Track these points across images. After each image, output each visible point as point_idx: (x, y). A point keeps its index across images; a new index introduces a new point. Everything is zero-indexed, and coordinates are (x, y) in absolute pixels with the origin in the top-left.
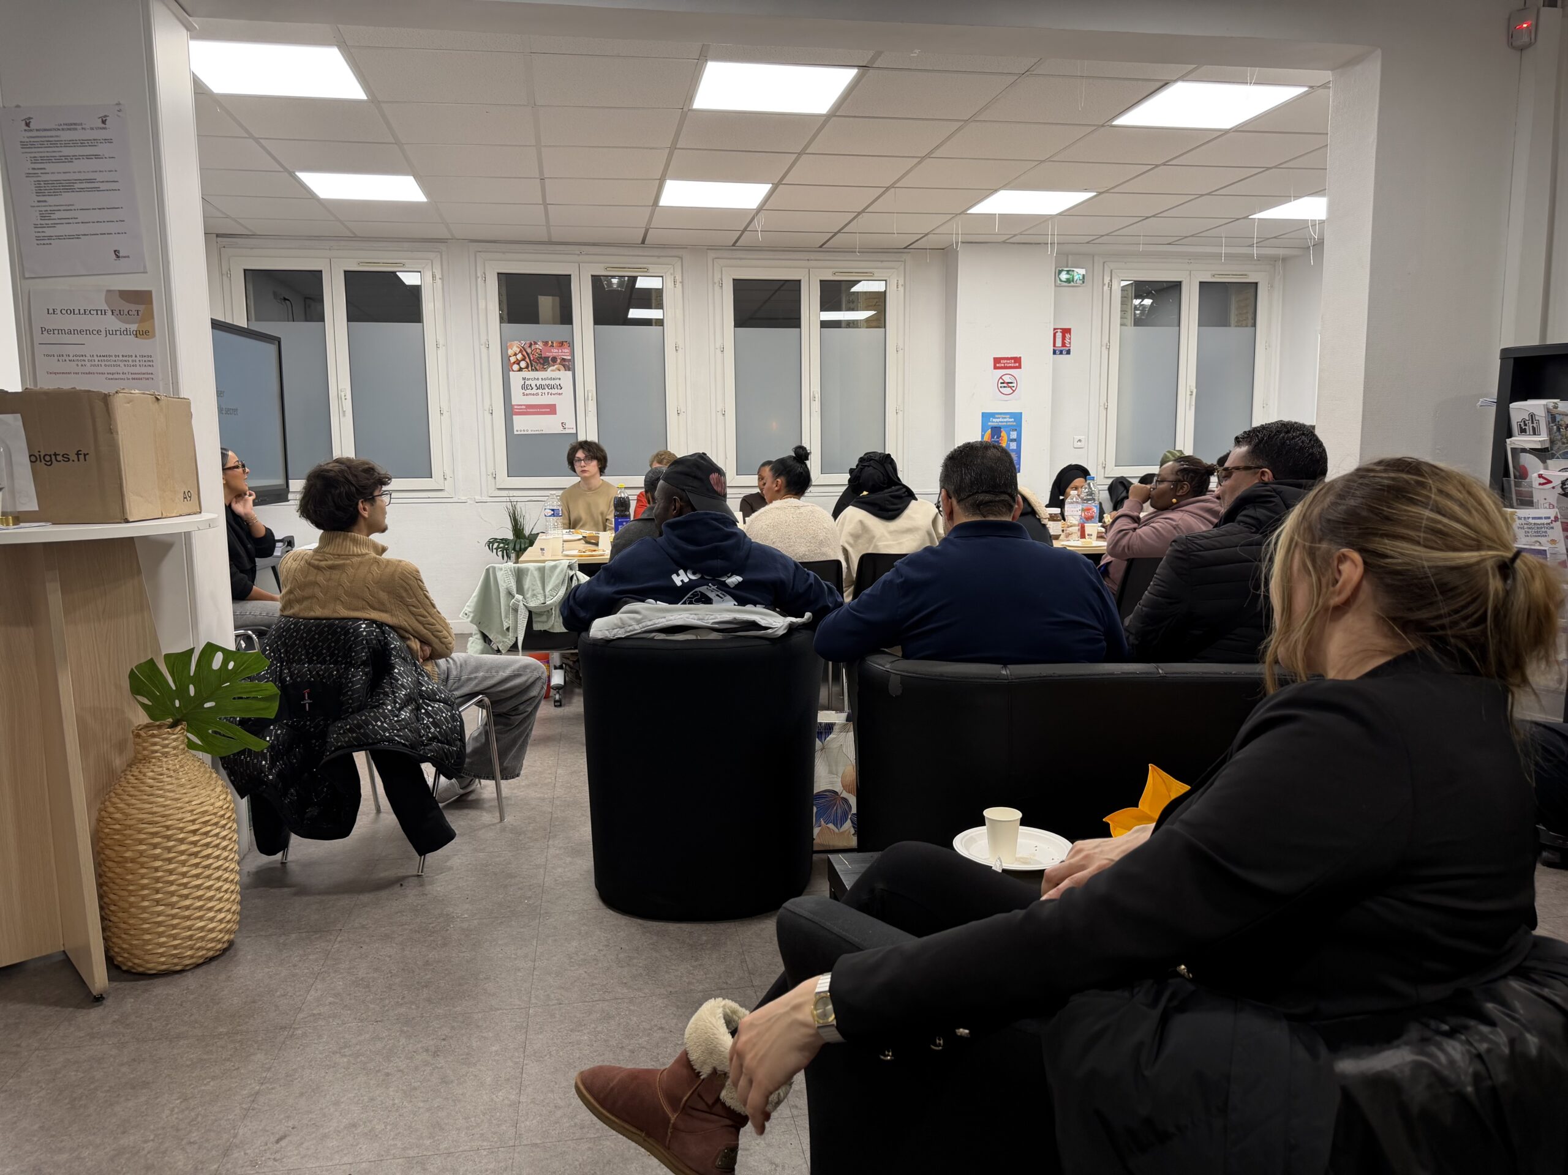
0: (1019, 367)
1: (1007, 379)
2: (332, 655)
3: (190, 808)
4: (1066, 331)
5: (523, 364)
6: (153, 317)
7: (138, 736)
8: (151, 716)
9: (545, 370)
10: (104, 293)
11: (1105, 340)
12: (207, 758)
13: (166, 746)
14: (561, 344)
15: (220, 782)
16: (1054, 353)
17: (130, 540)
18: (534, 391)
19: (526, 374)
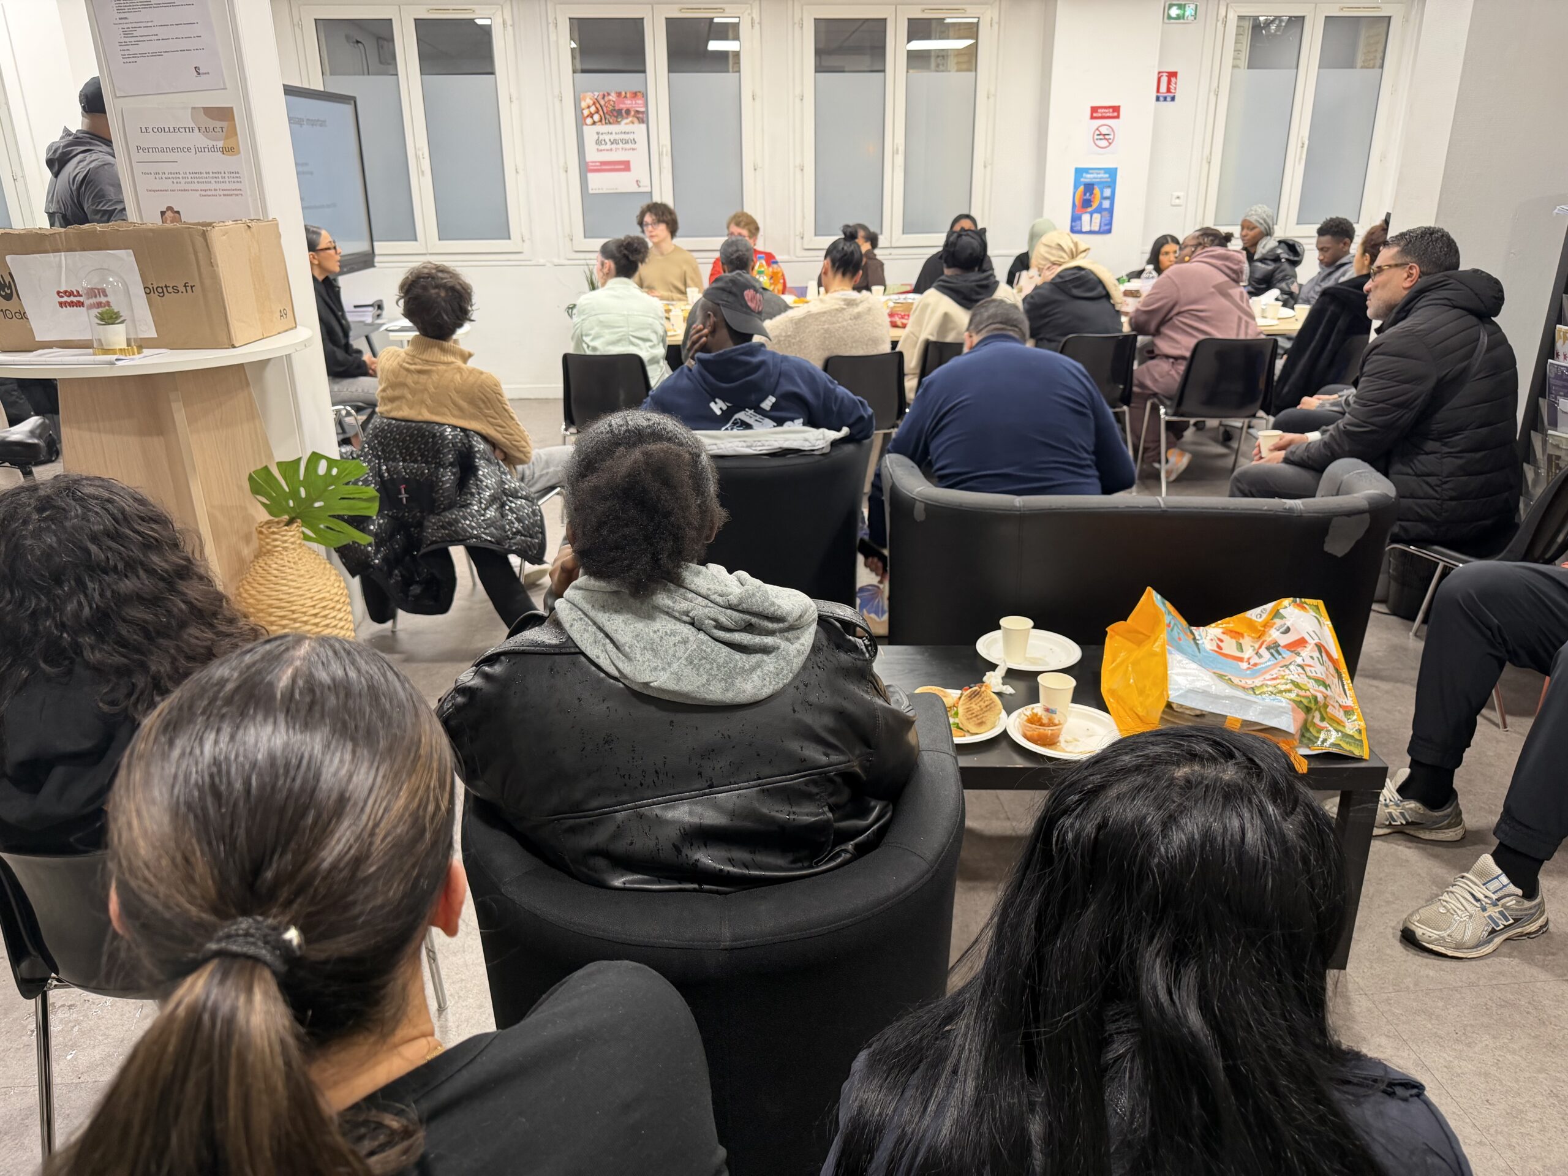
0: (1118, 117)
1: (1104, 130)
2: (422, 456)
3: (310, 595)
4: (1172, 75)
5: (596, 117)
6: (236, 134)
7: (261, 532)
8: (271, 514)
9: (618, 123)
10: (190, 111)
11: (1215, 85)
12: (321, 549)
13: (285, 542)
14: (635, 95)
15: (334, 572)
16: (1158, 99)
17: (240, 367)
18: (608, 146)
19: (600, 128)
